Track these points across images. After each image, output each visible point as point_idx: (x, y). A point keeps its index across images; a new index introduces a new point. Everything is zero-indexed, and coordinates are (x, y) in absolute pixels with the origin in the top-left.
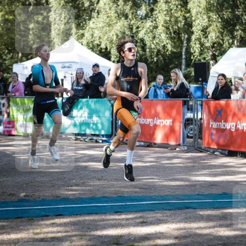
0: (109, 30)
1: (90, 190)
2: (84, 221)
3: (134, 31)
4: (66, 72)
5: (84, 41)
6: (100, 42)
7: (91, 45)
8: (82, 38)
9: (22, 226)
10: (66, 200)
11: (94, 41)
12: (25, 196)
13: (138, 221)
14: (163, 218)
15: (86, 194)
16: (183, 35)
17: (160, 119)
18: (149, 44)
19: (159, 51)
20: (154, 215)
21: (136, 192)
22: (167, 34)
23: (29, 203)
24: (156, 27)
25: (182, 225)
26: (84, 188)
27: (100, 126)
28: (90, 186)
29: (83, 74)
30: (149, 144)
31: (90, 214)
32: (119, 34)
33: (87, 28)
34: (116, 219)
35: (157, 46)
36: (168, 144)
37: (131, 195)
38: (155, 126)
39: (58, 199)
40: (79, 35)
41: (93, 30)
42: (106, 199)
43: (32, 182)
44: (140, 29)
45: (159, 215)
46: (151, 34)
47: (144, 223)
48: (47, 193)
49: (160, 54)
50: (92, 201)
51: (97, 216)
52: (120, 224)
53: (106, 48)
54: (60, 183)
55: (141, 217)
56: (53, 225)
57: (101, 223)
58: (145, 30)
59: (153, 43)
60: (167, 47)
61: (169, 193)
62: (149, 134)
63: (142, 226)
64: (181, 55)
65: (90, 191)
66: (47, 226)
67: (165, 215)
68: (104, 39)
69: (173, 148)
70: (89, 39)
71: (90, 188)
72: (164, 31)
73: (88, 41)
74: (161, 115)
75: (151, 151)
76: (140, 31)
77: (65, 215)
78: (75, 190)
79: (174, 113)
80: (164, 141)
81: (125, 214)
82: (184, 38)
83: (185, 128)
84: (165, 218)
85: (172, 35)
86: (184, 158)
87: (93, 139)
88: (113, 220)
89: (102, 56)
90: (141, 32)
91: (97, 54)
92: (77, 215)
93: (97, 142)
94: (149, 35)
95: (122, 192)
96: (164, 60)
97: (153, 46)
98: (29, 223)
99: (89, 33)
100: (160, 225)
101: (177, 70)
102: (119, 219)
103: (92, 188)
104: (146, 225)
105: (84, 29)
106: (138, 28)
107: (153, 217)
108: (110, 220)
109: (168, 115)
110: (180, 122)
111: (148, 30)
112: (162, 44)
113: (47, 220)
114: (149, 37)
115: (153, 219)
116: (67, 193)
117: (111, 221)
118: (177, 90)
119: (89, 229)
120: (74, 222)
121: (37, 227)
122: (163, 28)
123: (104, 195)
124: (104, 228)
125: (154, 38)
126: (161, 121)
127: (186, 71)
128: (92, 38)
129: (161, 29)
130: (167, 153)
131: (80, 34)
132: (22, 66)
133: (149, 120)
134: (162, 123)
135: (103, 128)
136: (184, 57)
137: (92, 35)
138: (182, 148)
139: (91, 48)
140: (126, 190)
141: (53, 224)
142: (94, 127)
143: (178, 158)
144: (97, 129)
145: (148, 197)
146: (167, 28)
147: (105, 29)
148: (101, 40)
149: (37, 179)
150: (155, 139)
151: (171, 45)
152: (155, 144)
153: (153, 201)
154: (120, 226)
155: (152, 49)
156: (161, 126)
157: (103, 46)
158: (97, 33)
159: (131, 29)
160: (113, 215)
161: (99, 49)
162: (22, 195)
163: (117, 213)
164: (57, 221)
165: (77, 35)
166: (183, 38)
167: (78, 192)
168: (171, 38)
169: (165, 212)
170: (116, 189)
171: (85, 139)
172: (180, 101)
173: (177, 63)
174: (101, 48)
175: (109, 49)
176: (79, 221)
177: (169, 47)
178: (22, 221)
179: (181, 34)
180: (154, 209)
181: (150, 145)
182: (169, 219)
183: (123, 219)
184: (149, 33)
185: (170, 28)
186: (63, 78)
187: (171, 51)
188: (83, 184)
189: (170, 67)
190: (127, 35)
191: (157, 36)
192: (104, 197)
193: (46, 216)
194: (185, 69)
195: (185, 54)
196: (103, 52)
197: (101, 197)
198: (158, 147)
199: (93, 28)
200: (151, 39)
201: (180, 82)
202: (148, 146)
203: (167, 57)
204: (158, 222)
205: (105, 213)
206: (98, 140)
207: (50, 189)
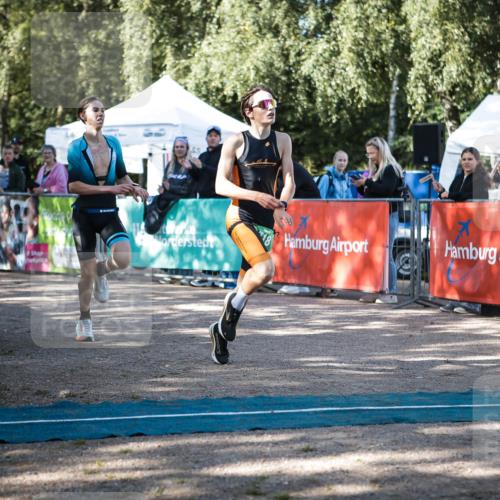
0: (241, 60)
1: (199, 384)
2: (188, 447)
3: (292, 60)
4: (152, 145)
5: (191, 82)
6: (222, 83)
7: (203, 89)
8: (185, 75)
9: (62, 456)
10: (151, 404)
11: (211, 81)
12: (67, 396)
13: (297, 446)
14: (348, 442)
15: (192, 392)
16: (391, 68)
17: (342, 239)
18: (322, 88)
19: (341, 101)
20: (329, 436)
21: (293, 389)
22: (358, 66)
23: (77, 411)
24: (336, 53)
25: (386, 456)
26: (189, 380)
27: (220, 254)
28: (201, 375)
29: (188, 148)
30: (320, 290)
31: (200, 432)
32: (261, 68)
33: (196, 55)
34: (252, 444)
35: (339, 92)
36: (358, 291)
37: (282, 395)
38: (334, 255)
39: (135, 402)
40: (179, 70)
41: (209, 59)
42: (233, 403)
43: (82, 368)
44: (303, 57)
45: (339, 435)
46: (326, 66)
47: (309, 452)
48: (112, 390)
49: (345, 108)
50: (204, 406)
51: (215, 436)
52: (261, 453)
53: (235, 96)
54: (139, 369)
55: (303, 439)
56: (124, 454)
57: (222, 451)
58: (313, 58)
59: (330, 86)
60: (358, 93)
61: (361, 391)
62: (321, 271)
63: (305, 457)
64: (387, 109)
65: (201, 386)
66: (114, 456)
67: (352, 435)
68: (231, 77)
69: (369, 299)
70: (199, 77)
71: (200, 380)
72: (352, 60)
73: (197, 81)
74: (346, 232)
75: (324, 304)
76: (303, 60)
77: (150, 435)
78: (170, 385)
79: (372, 227)
80: (352, 284)
81: (270, 433)
82: (394, 74)
83: (394, 257)
84: (353, 441)
85: (370, 69)
86: (391, 320)
87: (206, 281)
88: (246, 444)
89: (225, 112)
90: (305, 63)
91: (217, 108)
92: (173, 434)
93: (214, 286)
94: (322, 69)
95: (266, 389)
96: (353, 118)
97: (330, 91)
98: (77, 450)
99: (199, 66)
100: (343, 455)
101: (379, 141)
102: (259, 444)
103: (204, 380)
104: (314, 456)
105: (189, 58)
106: (299, 54)
107: (327, 439)
108: (241, 444)
109: (360, 232)
110: (384, 246)
111: (321, 59)
112: (349, 88)
113: (113, 444)
114: (322, 74)
115: (329, 442)
116: (153, 390)
117: (243, 447)
118: (379, 180)
119: (197, 462)
120: (167, 449)
121: (94, 458)
122: (352, 55)
123: (229, 394)
124: (228, 460)
125: (332, 74)
126: (345, 243)
127: (396, 143)
128: (207, 74)
129: (346, 56)
130: (356, 308)
131: (181, 67)
132: (64, 133)
133: (321, 242)
134: (348, 247)
135: (226, 259)
136: (392, 113)
137: (207, 70)
138: (388, 299)
139: (204, 96)
140: (274, 384)
141: (126, 452)
142: (209, 256)
143: (379, 319)
144: (215, 260)
145: (317, 397)
146: (360, 55)
147: (231, 58)
148: (225, 79)
149: (92, 362)
150: (332, 281)
151: (367, 90)
152: (332, 291)
153: (328, 406)
154: (260, 458)
155: (327, 97)
156: (346, 254)
157: (228, 91)
158: (216, 66)
159: (286, 57)
160: (246, 435)
161: (219, 97)
162: (63, 393)
163: (254, 430)
164: (133, 446)
165: (175, 69)
166: (390, 75)
167: (175, 389)
168: (367, 76)
169: (353, 428)
170: (253, 382)
171: (191, 280)
172: (384, 203)
173: (378, 125)
174: (225, 96)
175: (240, 99)
176: (178, 447)
177: (363, 93)
178: (63, 447)
179: (387, 66)
180: (330, 423)
181: (322, 292)
182: (362, 444)
183: (267, 444)
184: (321, 65)
185: (366, 55)
186: (146, 156)
187: (366, 102)
188: (186, 372)
189: (365, 133)
190: (278, 69)
191: (338, 71)
192: (228, 398)
193: (111, 437)
194: (395, 139)
195: (395, 108)
196: (228, 104)
197: (224, 398)
198: (338, 297)
199: (209, 56)
200: (326, 77)
201: (386, 165)
202: (319, 295)
203: (358, 113)
204: (339, 449)
205: (230, 432)
206: (216, 284)
207: (117, 381)
